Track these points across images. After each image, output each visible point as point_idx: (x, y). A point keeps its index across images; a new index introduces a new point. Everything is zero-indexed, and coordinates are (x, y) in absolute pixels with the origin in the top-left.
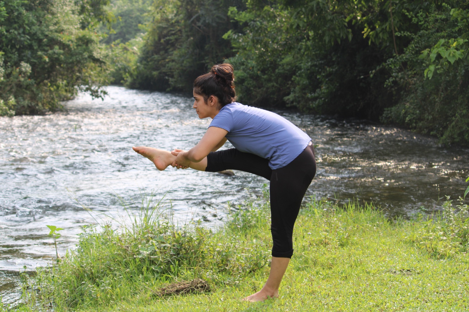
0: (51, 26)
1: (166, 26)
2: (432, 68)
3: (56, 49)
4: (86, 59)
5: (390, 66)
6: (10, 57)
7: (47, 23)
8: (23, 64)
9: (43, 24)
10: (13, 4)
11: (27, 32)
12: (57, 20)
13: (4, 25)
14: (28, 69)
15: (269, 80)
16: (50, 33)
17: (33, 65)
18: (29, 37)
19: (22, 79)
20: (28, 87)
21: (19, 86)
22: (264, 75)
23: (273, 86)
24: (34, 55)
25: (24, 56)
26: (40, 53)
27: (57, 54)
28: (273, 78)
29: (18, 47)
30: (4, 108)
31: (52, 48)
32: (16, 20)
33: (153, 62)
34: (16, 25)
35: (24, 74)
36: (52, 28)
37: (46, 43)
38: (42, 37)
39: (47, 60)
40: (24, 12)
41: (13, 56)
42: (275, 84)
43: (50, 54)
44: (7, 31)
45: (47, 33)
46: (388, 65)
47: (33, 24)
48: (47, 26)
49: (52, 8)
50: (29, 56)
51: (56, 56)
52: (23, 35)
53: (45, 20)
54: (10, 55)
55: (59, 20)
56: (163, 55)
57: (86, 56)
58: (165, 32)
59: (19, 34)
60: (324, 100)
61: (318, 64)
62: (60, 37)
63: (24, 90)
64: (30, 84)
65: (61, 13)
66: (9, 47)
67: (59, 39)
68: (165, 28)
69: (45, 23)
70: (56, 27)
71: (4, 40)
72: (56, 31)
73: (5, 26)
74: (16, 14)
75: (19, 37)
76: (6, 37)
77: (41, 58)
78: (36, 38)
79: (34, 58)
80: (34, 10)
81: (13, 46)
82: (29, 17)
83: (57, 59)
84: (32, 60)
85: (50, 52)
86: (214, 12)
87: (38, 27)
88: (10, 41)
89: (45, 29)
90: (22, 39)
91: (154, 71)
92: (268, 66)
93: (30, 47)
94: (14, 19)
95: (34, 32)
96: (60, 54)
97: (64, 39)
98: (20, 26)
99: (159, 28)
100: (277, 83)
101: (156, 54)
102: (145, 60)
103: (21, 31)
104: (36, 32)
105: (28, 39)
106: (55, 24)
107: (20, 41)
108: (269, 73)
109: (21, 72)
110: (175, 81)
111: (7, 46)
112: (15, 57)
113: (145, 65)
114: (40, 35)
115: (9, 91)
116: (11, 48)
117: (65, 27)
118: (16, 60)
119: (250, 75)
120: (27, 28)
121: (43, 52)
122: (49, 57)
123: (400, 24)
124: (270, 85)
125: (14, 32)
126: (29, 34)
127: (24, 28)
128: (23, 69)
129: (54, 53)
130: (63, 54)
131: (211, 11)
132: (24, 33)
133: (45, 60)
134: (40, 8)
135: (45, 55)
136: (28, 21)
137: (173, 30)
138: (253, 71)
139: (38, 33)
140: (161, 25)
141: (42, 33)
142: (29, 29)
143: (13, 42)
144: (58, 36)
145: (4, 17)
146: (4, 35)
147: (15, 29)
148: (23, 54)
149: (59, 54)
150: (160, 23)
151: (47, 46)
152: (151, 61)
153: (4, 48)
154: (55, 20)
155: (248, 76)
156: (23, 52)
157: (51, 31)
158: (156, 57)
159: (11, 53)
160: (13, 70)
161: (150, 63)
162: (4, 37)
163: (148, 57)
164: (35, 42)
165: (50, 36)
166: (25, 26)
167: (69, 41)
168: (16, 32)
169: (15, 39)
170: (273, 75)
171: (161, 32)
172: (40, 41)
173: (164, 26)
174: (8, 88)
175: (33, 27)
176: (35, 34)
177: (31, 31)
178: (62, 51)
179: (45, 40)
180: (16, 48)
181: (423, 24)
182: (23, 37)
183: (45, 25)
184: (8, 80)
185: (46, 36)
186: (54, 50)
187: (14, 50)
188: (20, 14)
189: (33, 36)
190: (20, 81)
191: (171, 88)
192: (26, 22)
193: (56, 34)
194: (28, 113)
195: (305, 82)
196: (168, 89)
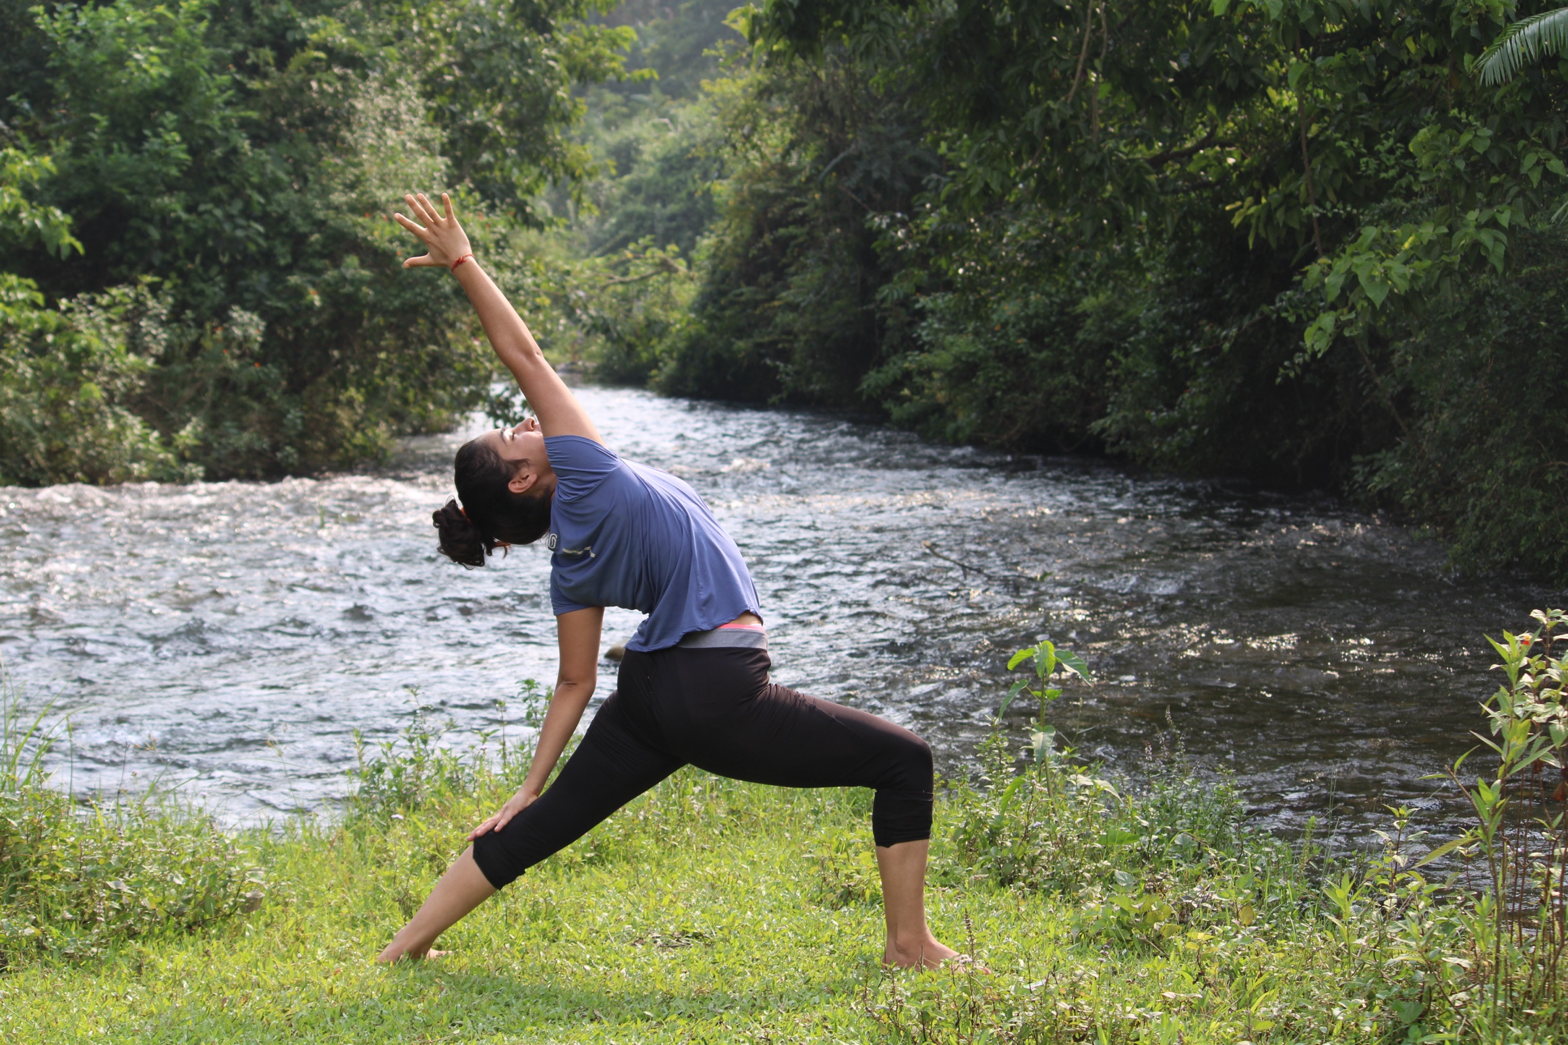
0: (335, 190)
1: (781, 191)
2: (1327, 320)
3: (352, 265)
4: (446, 297)
5: (1284, 315)
6: (201, 293)
7: (324, 182)
8: (237, 313)
9: (310, 184)
10: (208, 122)
11: (257, 211)
12: (357, 171)
13: (179, 189)
14: (253, 331)
15: (1057, 368)
16: (331, 213)
17: (273, 319)
18: (261, 229)
19: (235, 364)
20: (256, 391)
21: (225, 383)
22: (1039, 351)
23: (1067, 386)
24: (280, 287)
25: (247, 289)
26: (294, 279)
27: (352, 282)
28: (1066, 362)
29: (225, 259)
30: (161, 456)
31: (337, 264)
32: (222, 173)
33: (737, 308)
34: (219, 190)
35: (240, 346)
36: (337, 198)
37: (318, 248)
38: (304, 229)
39: (317, 300)
40: (246, 145)
41: (209, 290)
42: (1074, 381)
43: (329, 284)
44: (190, 209)
45: (321, 215)
46: (1278, 311)
47: (277, 185)
48: (325, 192)
49: (344, 133)
50: (262, 289)
51: (348, 289)
52: (241, 221)
53: (320, 172)
54: (199, 286)
55: (364, 173)
56: (768, 285)
57: (447, 289)
58: (776, 209)
59: (230, 217)
60: (1200, 431)
61: (1181, 311)
62: (364, 228)
63: (244, 398)
64: (260, 382)
65: (375, 150)
66: (198, 260)
67: (361, 233)
68: (777, 198)
69: (317, 181)
70: (354, 195)
71: (180, 236)
72: (353, 209)
73: (183, 194)
74: (218, 152)
75: (227, 227)
76: (188, 229)
77: (298, 293)
78: (285, 230)
79: (278, 295)
80: (285, 141)
81: (210, 258)
82: (263, 163)
83: (352, 299)
84: (273, 302)
85: (330, 275)
86: (900, 144)
87: (295, 197)
88: (201, 239)
89: (318, 203)
90: (240, 233)
91: (740, 338)
92: (1053, 319)
93: (267, 259)
94: (214, 169)
95: (280, 211)
96: (362, 282)
97: (376, 233)
98: (236, 193)
99: (756, 195)
100: (1079, 376)
101: (748, 284)
102: (715, 302)
103: (236, 207)
104: (287, 212)
105: (259, 233)
106: (352, 187)
107: (233, 240)
108: (1056, 344)
109: (228, 340)
110: (797, 373)
111: (190, 256)
112: (215, 291)
113: (712, 317)
114: (299, 221)
115: (189, 402)
116: (203, 264)
117: (382, 195)
118: (217, 300)
119: (997, 348)
120: (258, 198)
121: (309, 277)
122: (322, 293)
123: (1344, 180)
124: (1057, 381)
125: (210, 212)
126: (264, 218)
127: (248, 202)
128: (237, 332)
129: (344, 279)
130: (370, 284)
131: (891, 141)
132: (247, 213)
133: (312, 303)
134: (302, 133)
135: (314, 284)
136: (262, 175)
137: (802, 205)
138: (1005, 336)
139: (292, 214)
140: (761, 186)
141: (308, 216)
142: (262, 200)
143: (210, 243)
144: (355, 225)
145: (179, 164)
146: (178, 220)
147: (218, 202)
148: (242, 283)
149: (357, 283)
150: (760, 180)
151: (322, 256)
152: (732, 303)
153: (179, 263)
154: (351, 174)
155: (992, 352)
156: (243, 276)
157: (337, 209)
158: (747, 291)
159: (204, 281)
160: (201, 336)
161: (728, 313)
162: (180, 228)
163: (723, 293)
164: (283, 244)
165: (331, 223)
166: (249, 191)
167: (391, 241)
168: (218, 213)
169: (217, 234)
170: (1067, 348)
171: (765, 211)
172: (298, 241)
173: (772, 191)
174: (188, 393)
175: (280, 196)
176: (283, 218)
177: (269, 208)
178: (366, 273)
179: (315, 237)
180: (220, 263)
181: (1394, 179)
182: (242, 227)
183: (317, 187)
184: (189, 366)
185: (321, 225)
186: (343, 270)
187: (214, 270)
188: (235, 151)
189: (275, 223)
190: (227, 370)
191: (784, 395)
192: (255, 179)
193: (350, 218)
194: (259, 473)
195: (1149, 371)
196: (774, 399)
